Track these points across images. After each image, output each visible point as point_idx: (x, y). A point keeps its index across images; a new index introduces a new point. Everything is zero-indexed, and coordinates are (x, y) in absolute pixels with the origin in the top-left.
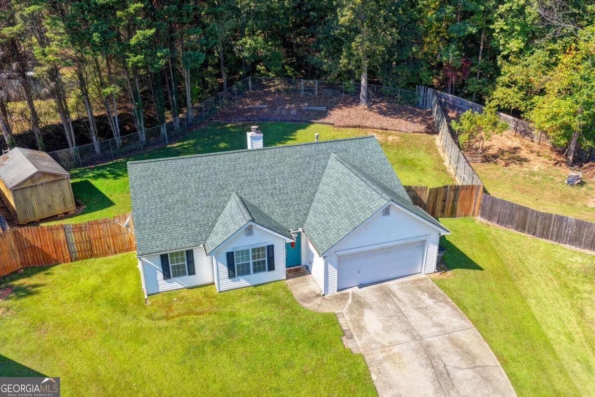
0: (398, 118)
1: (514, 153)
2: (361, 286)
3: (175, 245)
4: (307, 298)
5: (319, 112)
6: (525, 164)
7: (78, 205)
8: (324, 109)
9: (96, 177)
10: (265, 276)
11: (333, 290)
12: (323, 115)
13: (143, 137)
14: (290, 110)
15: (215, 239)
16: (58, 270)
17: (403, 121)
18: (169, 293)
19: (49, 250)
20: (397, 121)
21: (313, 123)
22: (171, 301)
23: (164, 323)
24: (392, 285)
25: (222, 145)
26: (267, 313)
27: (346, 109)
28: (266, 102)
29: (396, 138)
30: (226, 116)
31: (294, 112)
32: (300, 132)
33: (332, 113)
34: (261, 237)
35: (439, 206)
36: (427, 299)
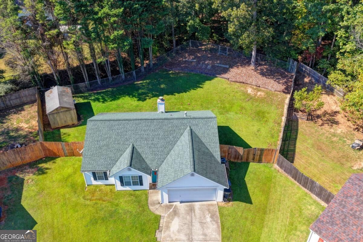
0: (271, 78)
1: (333, 116)
2: (181, 202)
3: (100, 169)
4: (154, 204)
5: (224, 69)
6: (334, 126)
7: (78, 120)
8: (228, 67)
9: (94, 100)
10: (139, 187)
11: (166, 201)
12: (225, 71)
13: (123, 77)
14: (208, 65)
15: (115, 170)
16: (58, 160)
17: (272, 81)
18: (97, 186)
19: (56, 151)
20: (268, 81)
21: (216, 77)
22: (95, 191)
23: (88, 202)
24: (197, 205)
25: (162, 86)
26: (132, 208)
27: (241, 68)
28: (196, 57)
29: (262, 94)
30: (171, 65)
31: (209, 67)
32: (207, 82)
33: (231, 70)
34: (135, 172)
35: (251, 157)
36: (208, 218)
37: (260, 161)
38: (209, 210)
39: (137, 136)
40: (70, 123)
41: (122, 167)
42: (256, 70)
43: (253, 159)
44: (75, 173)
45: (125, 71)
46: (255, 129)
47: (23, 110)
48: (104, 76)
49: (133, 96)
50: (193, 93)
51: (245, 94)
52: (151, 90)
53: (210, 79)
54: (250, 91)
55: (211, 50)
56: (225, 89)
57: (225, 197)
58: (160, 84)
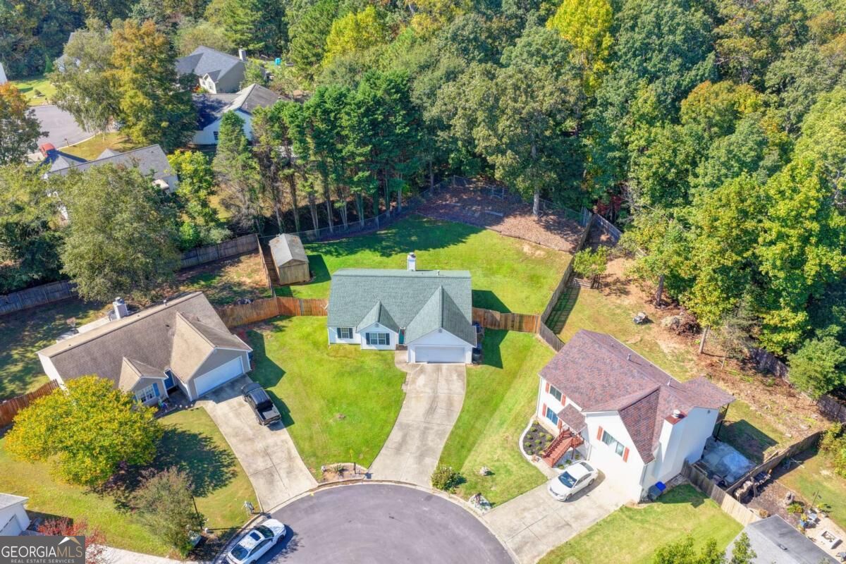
0: (558, 234)
1: (626, 285)
2: (429, 362)
3: (345, 325)
4: (400, 362)
5: (497, 217)
6: (623, 296)
7: (311, 276)
8: (501, 215)
9: (329, 252)
10: (385, 347)
11: (413, 361)
12: (498, 221)
13: (363, 224)
14: (475, 211)
15: (362, 326)
16: (294, 319)
17: (558, 237)
18: (340, 345)
19: (292, 308)
20: (553, 237)
21: (485, 229)
22: (339, 349)
23: (333, 359)
24: (445, 366)
25: (414, 238)
26: (380, 366)
27: (519, 218)
28: (461, 200)
29: (542, 253)
30: (427, 210)
31: (477, 215)
32: (473, 236)
33: (506, 220)
34: (383, 329)
35: (509, 323)
36: (455, 377)
37: (520, 329)
38: (456, 371)
39: (385, 294)
40: (301, 279)
41: (370, 323)
42: (539, 221)
43: (513, 327)
44: (315, 332)
45: (366, 217)
46: (523, 295)
47: (240, 262)
48: (338, 222)
49: (375, 250)
50: (452, 249)
51: (519, 252)
52: (398, 244)
53: (476, 232)
54: (526, 249)
55: (483, 190)
56: (494, 245)
57: (474, 359)
58: (410, 236)
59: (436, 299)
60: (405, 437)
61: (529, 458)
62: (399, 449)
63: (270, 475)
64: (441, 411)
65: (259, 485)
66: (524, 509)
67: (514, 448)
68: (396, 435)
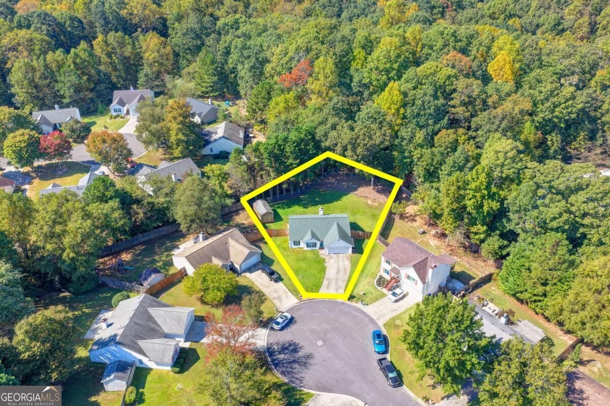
1: (415, 217)
2: (334, 254)
3: (297, 239)
4: (322, 255)
5: (355, 188)
6: (414, 222)
7: (274, 219)
8: (356, 186)
9: (278, 208)
10: (314, 248)
11: (327, 253)
12: (355, 189)
14: (344, 185)
15: (305, 239)
17: (383, 196)
18: (295, 248)
19: (270, 234)
20: (381, 196)
21: (350, 193)
22: (295, 250)
23: (293, 254)
24: (340, 255)
25: (317, 199)
26: (312, 256)
27: (365, 188)
28: (337, 180)
29: (377, 204)
30: (321, 185)
31: (345, 187)
32: (344, 197)
33: (359, 189)
34: (314, 241)
35: (366, 236)
36: (345, 259)
38: (346, 257)
39: (313, 226)
40: (270, 221)
41: (308, 238)
42: (374, 189)
44: (282, 243)
45: (294, 190)
46: (370, 224)
47: (239, 214)
48: (281, 193)
49: (300, 205)
50: (336, 204)
51: (367, 204)
52: (310, 202)
53: (346, 195)
54: (369, 202)
55: (347, 174)
56: (355, 201)
57: (353, 252)
58: (315, 198)
59: (335, 227)
60: (329, 282)
61: (379, 288)
62: (328, 287)
63: (280, 299)
64: (342, 272)
65: (277, 302)
66: (379, 306)
67: (373, 285)
68: (325, 282)
